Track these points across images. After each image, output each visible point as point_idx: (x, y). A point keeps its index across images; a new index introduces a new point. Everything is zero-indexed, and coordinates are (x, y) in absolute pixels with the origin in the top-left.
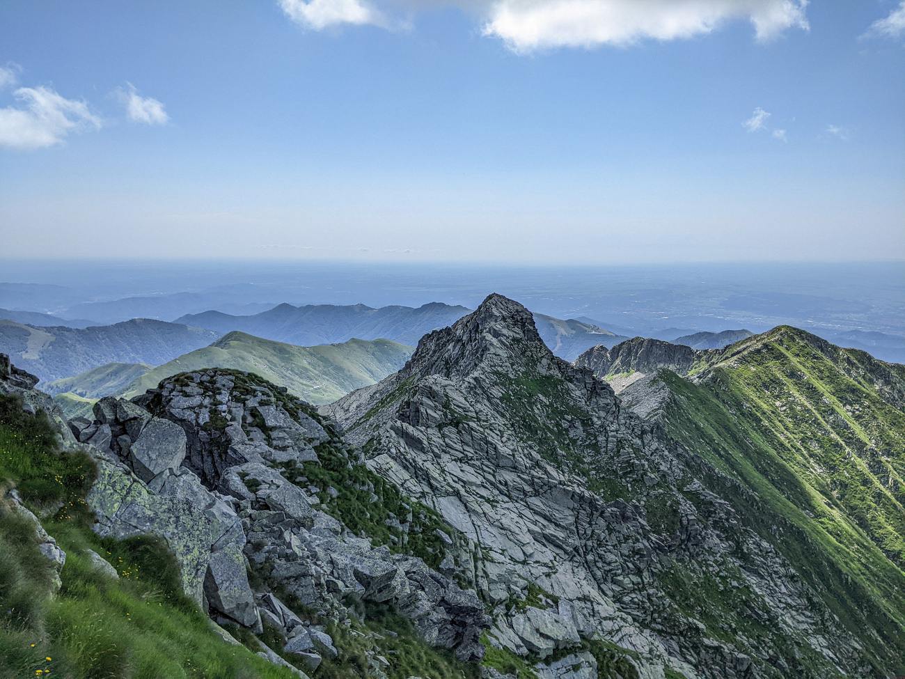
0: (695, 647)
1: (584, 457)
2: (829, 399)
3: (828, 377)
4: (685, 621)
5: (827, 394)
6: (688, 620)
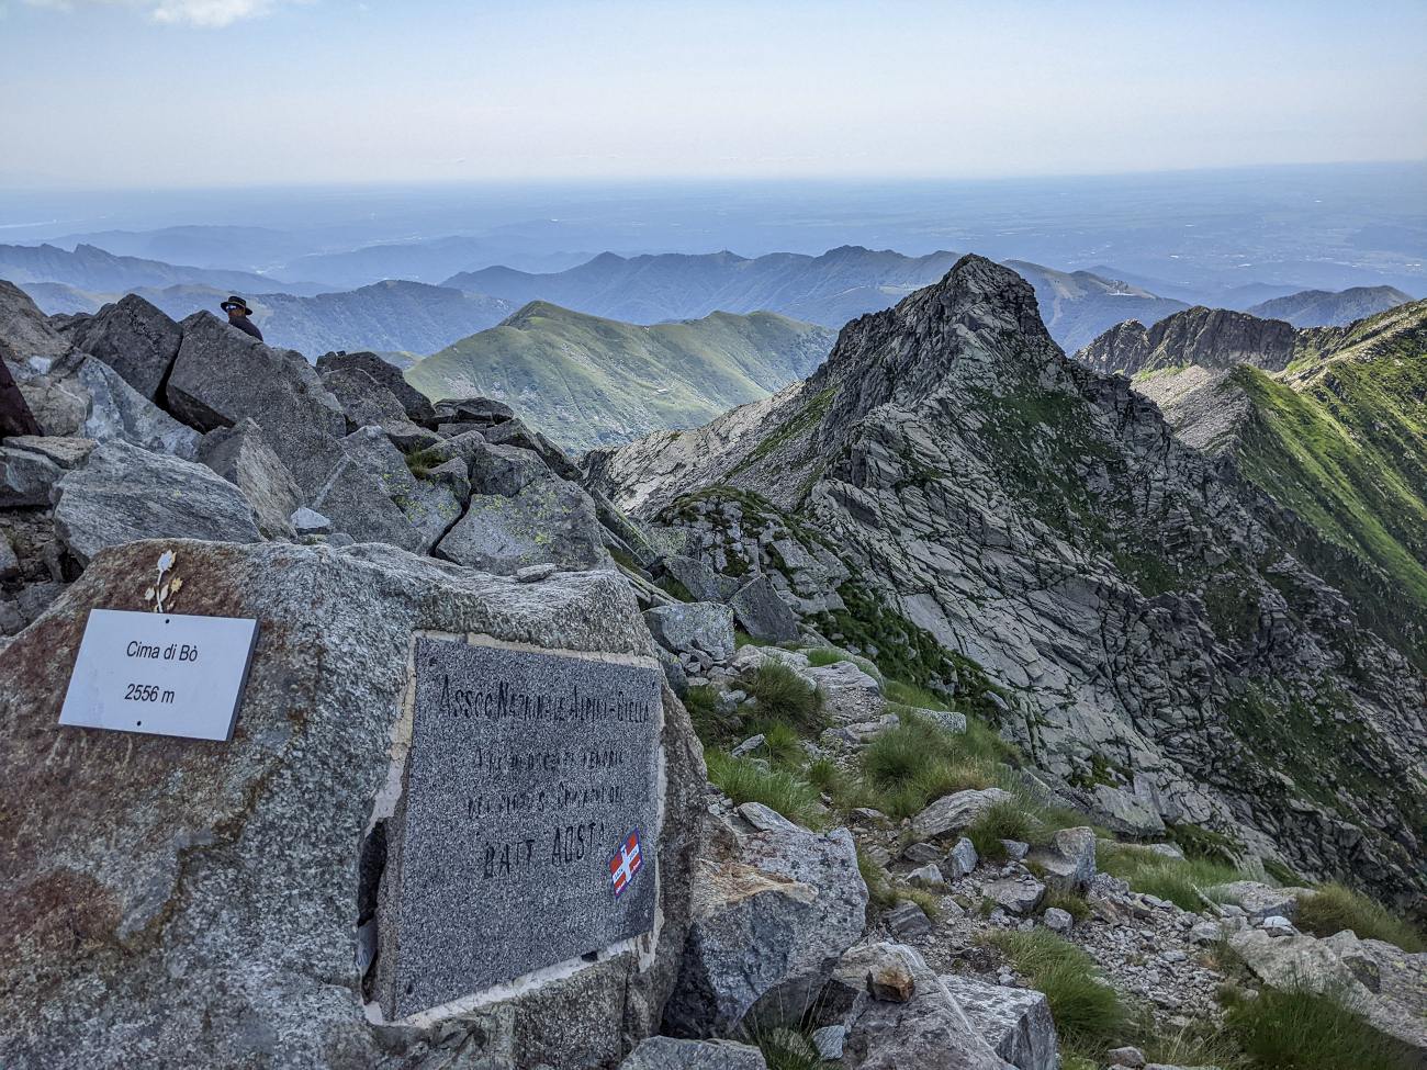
0: (1278, 813)
1: (1109, 521)
4: (1264, 774)
6: (1268, 773)
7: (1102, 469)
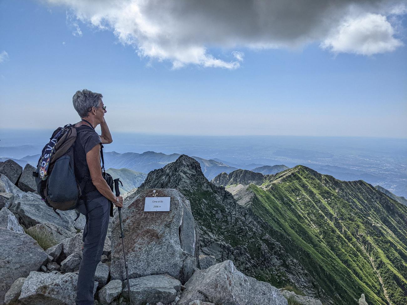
1: (222, 226)
2: (318, 196)
3: (317, 187)
5: (317, 194)
7: (219, 212)
